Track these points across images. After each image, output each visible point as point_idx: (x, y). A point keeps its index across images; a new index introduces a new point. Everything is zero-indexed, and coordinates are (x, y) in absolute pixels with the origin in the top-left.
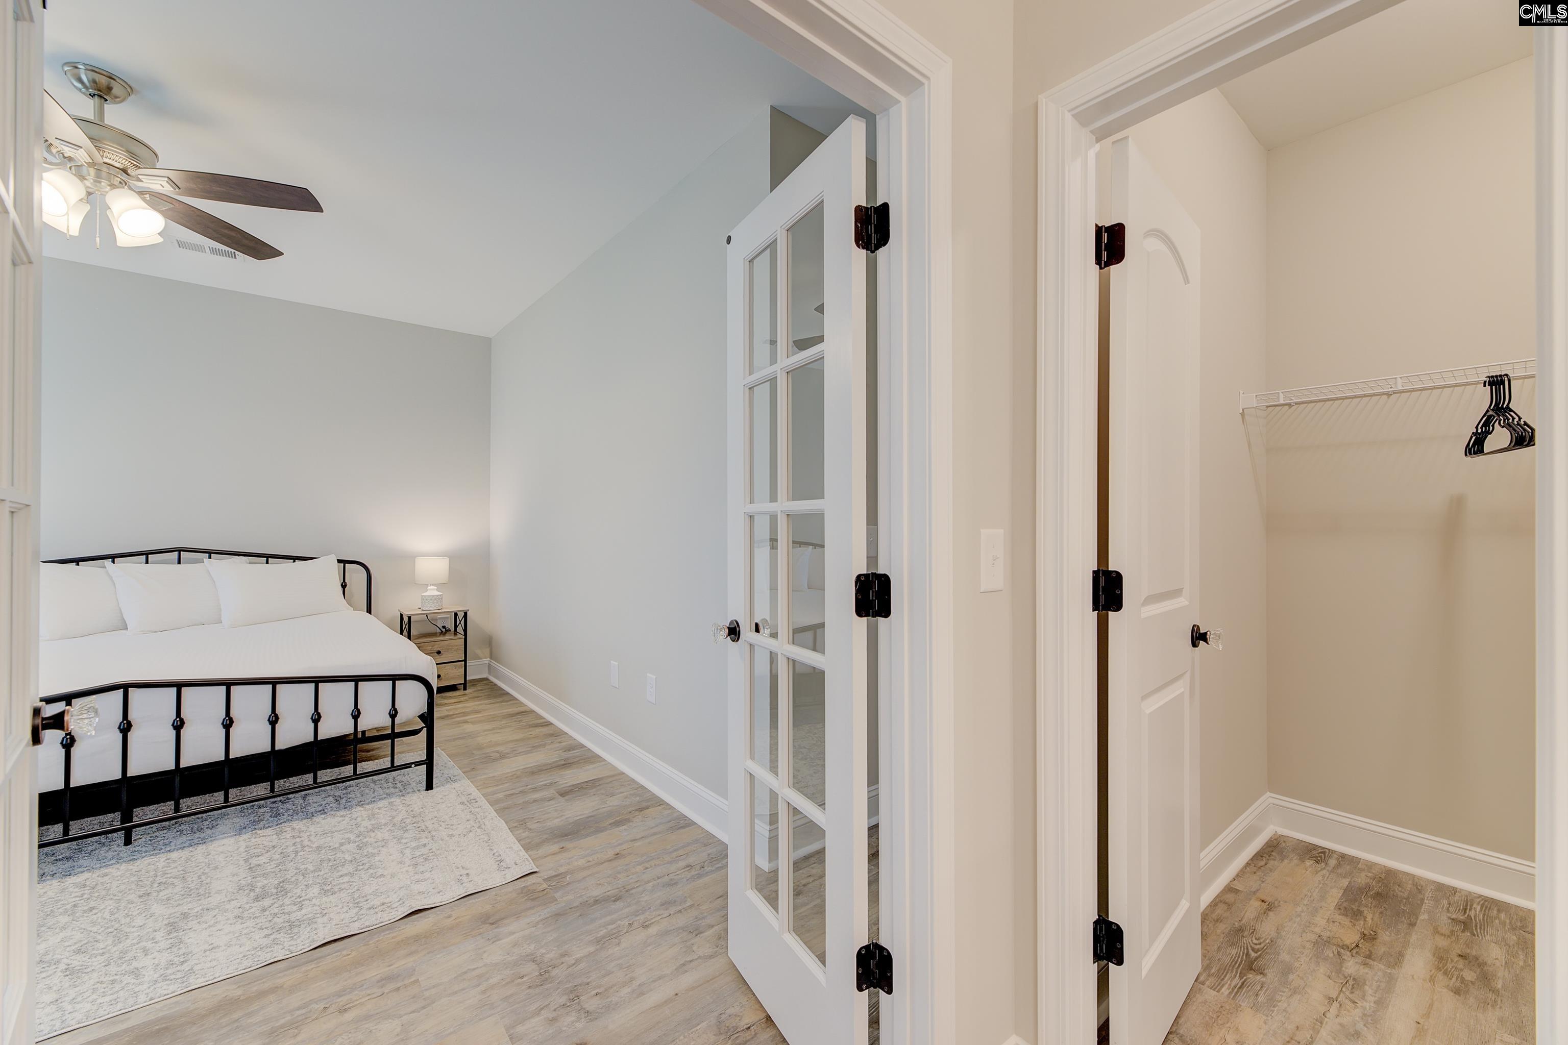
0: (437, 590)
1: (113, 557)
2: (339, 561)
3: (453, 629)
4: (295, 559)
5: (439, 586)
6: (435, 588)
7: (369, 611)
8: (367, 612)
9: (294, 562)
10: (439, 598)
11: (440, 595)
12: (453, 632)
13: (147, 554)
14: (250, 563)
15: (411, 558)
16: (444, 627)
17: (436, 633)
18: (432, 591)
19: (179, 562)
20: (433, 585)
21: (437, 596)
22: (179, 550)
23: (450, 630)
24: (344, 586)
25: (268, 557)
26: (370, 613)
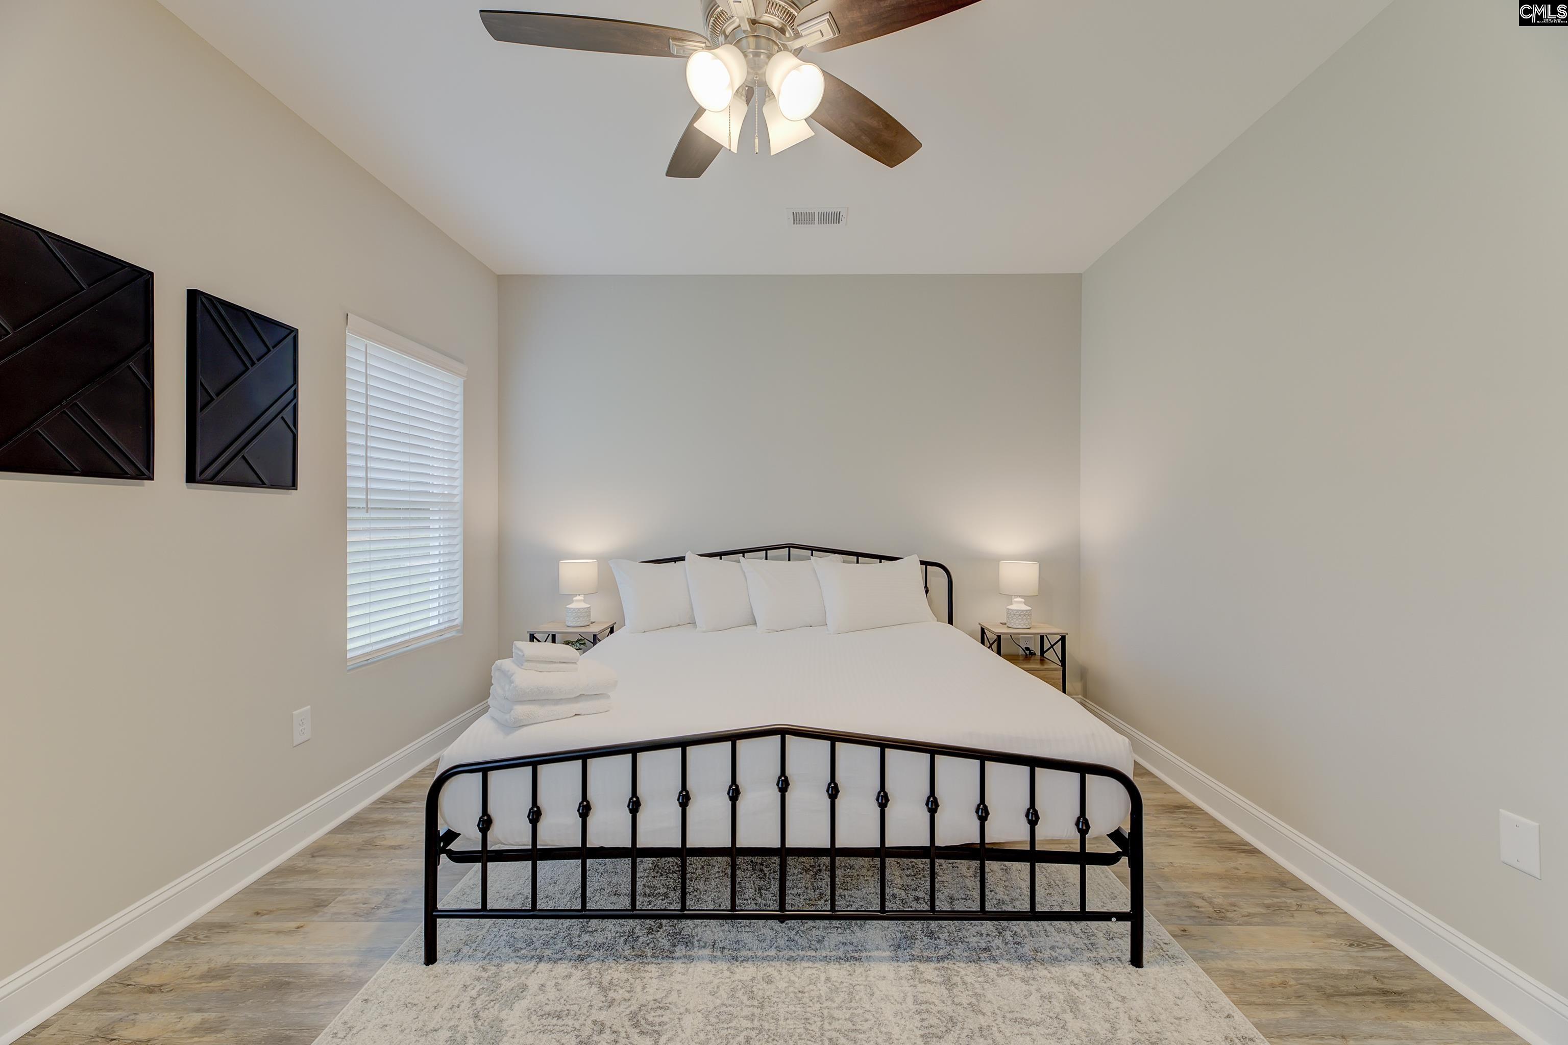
0: (1025, 603)
1: (743, 552)
2: (922, 563)
3: (1038, 653)
4: (881, 558)
5: (1027, 599)
6: (1023, 600)
7: (950, 621)
8: (949, 623)
9: (880, 562)
10: (1026, 614)
11: (1030, 610)
12: (1039, 658)
13: (766, 549)
14: (844, 562)
15: (994, 560)
16: (1027, 649)
17: (1018, 656)
18: (1018, 605)
19: (789, 560)
20: (1020, 596)
21: (1027, 611)
22: (790, 546)
23: (1035, 654)
24: (927, 592)
25: (858, 555)
26: (952, 624)
